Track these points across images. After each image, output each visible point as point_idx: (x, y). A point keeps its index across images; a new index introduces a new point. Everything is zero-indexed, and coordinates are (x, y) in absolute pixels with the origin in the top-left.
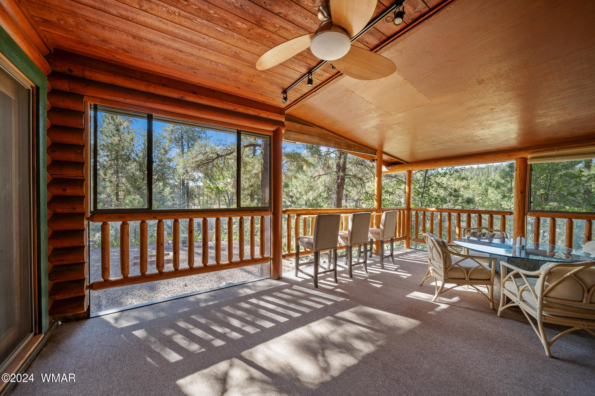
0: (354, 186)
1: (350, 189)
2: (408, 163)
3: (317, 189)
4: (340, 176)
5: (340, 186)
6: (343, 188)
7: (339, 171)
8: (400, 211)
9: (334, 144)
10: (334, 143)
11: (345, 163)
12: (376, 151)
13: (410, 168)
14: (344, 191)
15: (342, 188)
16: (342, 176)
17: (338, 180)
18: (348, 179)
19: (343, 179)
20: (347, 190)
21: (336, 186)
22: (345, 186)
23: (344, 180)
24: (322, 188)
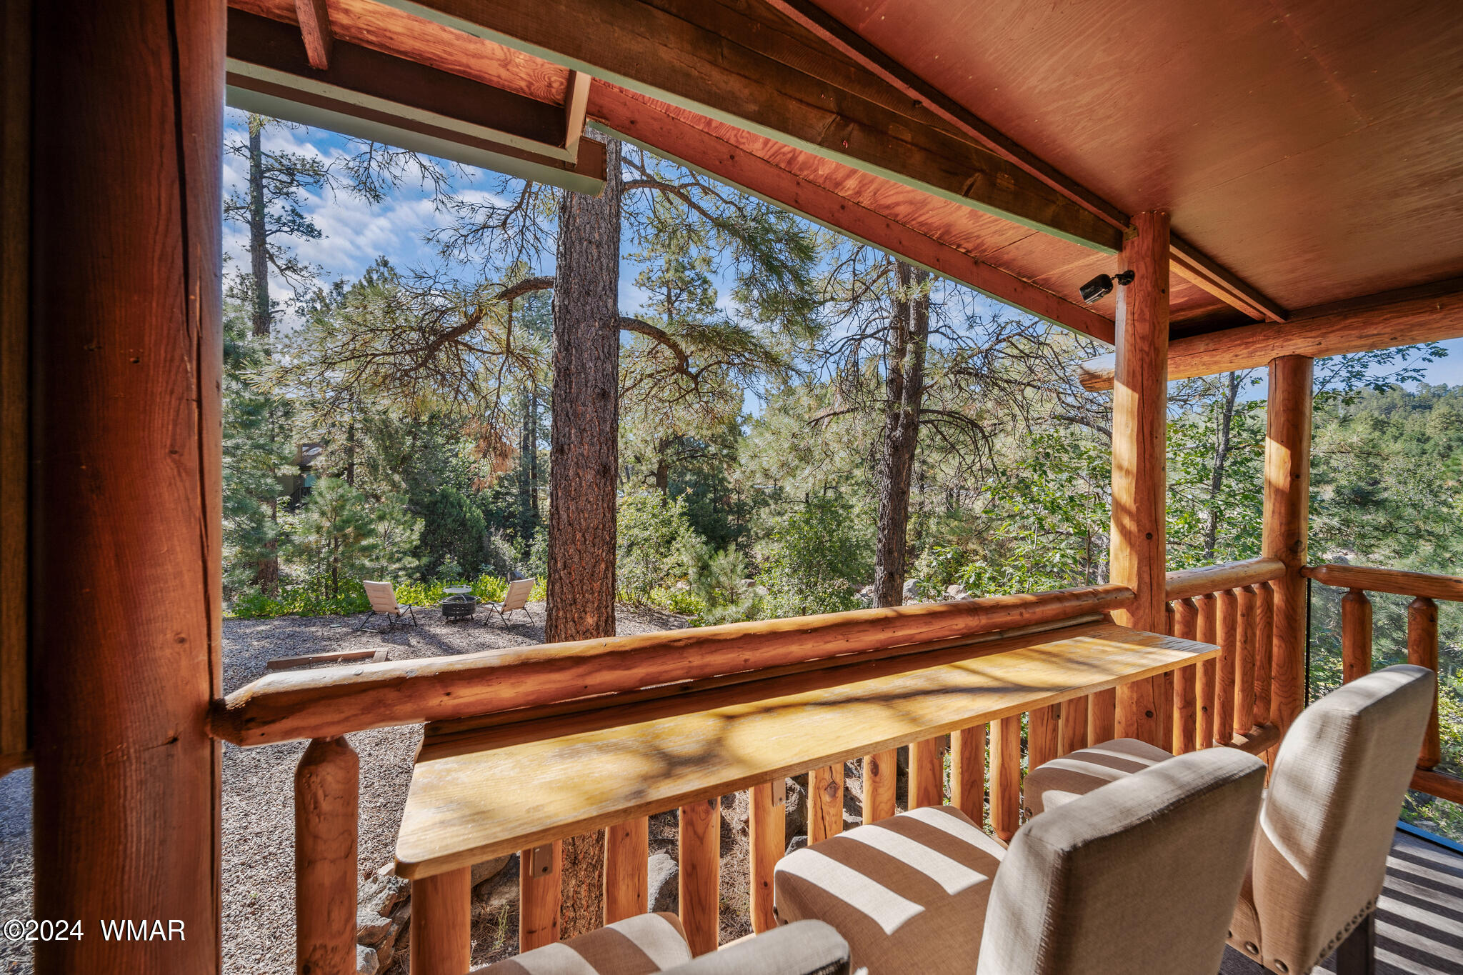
0: (951, 448)
1: (934, 457)
2: (1285, 313)
3: (828, 460)
4: (902, 416)
5: (903, 450)
6: (912, 457)
7: (898, 396)
8: (1228, 593)
9: (830, 119)
10: (832, 104)
11: (918, 367)
12: (1127, 218)
13: (1299, 345)
14: (917, 465)
15: (907, 456)
16: (907, 414)
17: (893, 429)
18: (930, 425)
19: (912, 426)
20: (924, 462)
21: (887, 451)
22: (918, 451)
23: (916, 430)
24: (841, 458)
